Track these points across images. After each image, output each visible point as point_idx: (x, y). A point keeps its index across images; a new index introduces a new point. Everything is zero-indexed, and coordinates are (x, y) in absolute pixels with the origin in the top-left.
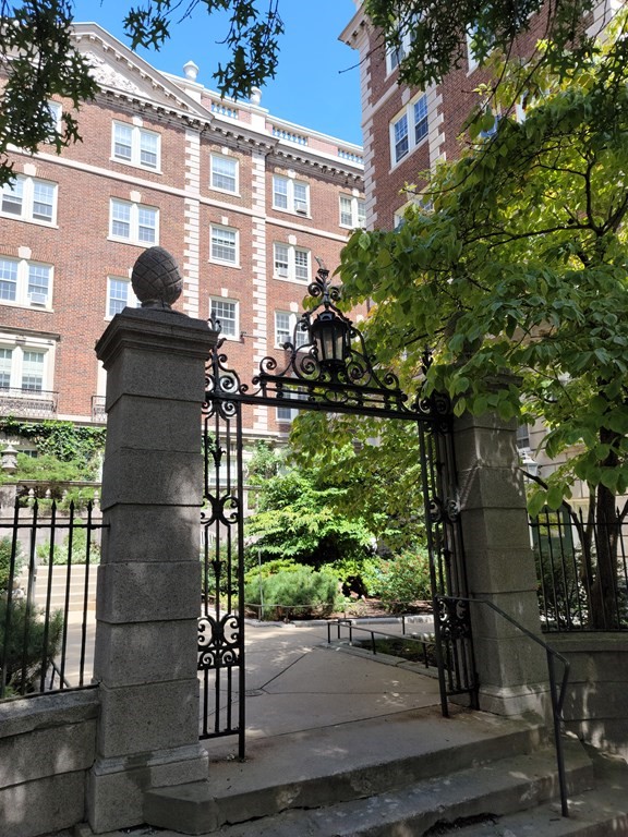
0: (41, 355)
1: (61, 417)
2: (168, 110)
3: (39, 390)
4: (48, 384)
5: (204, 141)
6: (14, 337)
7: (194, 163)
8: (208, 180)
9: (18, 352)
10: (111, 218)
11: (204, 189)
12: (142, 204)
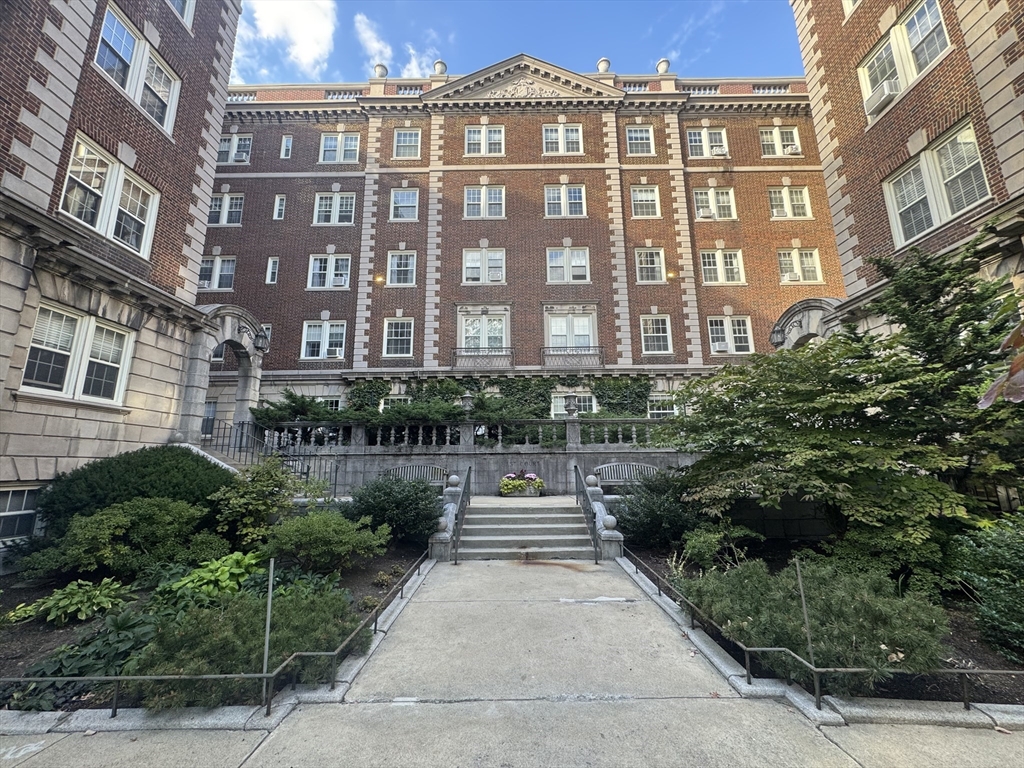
0: (500, 320)
1: (518, 368)
2: (585, 100)
3: (501, 348)
4: (506, 343)
5: (619, 118)
6: (479, 308)
7: (611, 138)
8: (626, 150)
9: (484, 320)
10: (546, 202)
11: (622, 157)
12: (570, 184)
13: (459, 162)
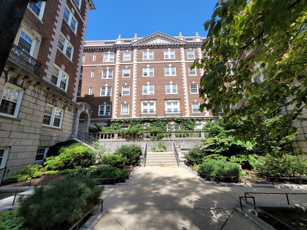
0: (153, 104)
1: (158, 117)
2: (175, 44)
3: (153, 112)
4: (155, 110)
5: (185, 49)
6: (147, 101)
7: (183, 54)
8: (187, 57)
9: (148, 104)
10: (165, 71)
11: (186, 59)
12: (172, 67)
13: (141, 61)
